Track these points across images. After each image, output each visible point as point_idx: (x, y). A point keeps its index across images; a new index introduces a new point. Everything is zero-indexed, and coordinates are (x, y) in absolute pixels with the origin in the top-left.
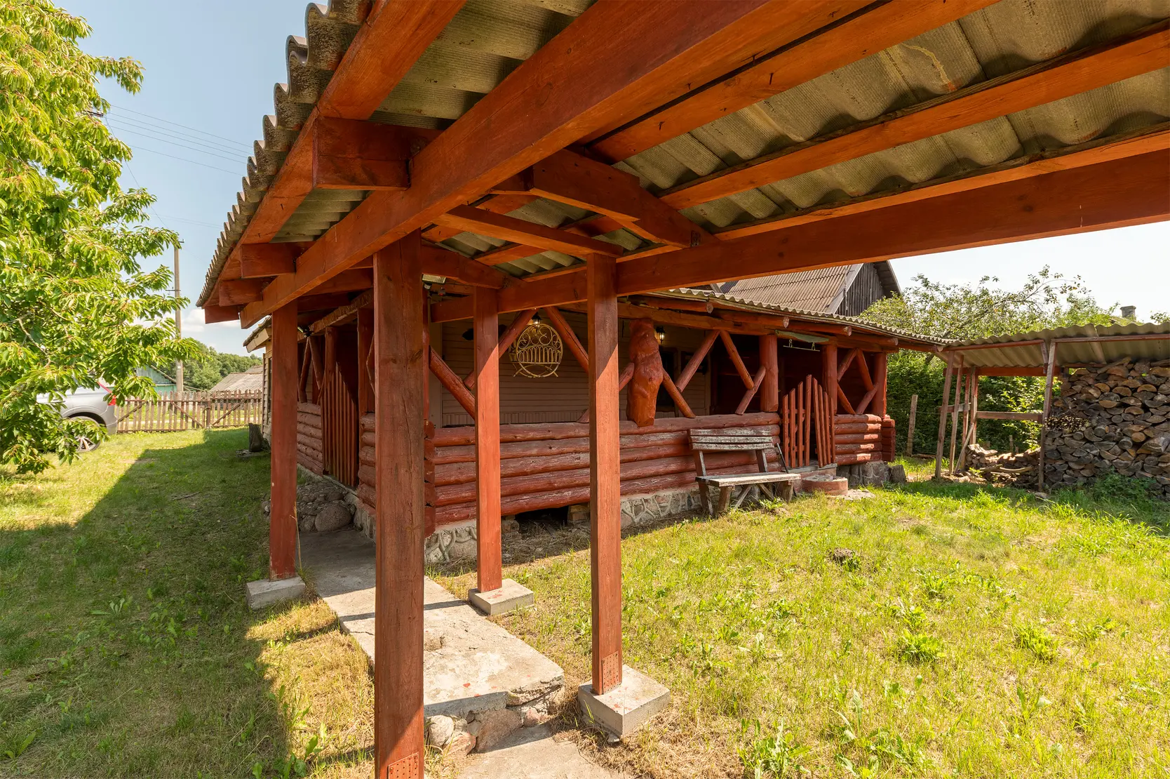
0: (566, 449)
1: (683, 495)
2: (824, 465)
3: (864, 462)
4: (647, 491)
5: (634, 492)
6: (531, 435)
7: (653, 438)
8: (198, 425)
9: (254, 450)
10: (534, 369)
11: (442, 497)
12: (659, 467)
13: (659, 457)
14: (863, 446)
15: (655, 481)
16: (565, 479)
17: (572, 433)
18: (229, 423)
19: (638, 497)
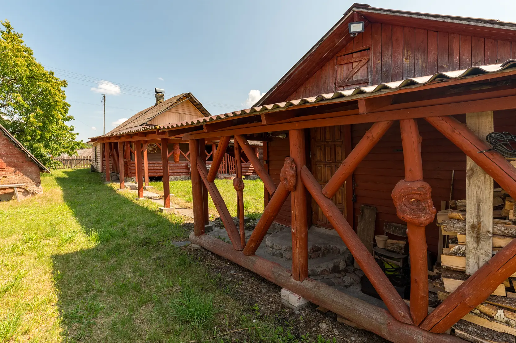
0: (158, 166)
1: (187, 177)
2: (232, 174)
3: (249, 175)
4: (178, 175)
5: (175, 175)
6: (150, 163)
7: (179, 165)
8: (68, 167)
9: (92, 171)
10: (151, 151)
11: (133, 172)
12: (181, 171)
13: (181, 169)
14: (248, 171)
15: (180, 173)
16: (158, 171)
17: (159, 163)
18: (78, 167)
19: (176, 176)
